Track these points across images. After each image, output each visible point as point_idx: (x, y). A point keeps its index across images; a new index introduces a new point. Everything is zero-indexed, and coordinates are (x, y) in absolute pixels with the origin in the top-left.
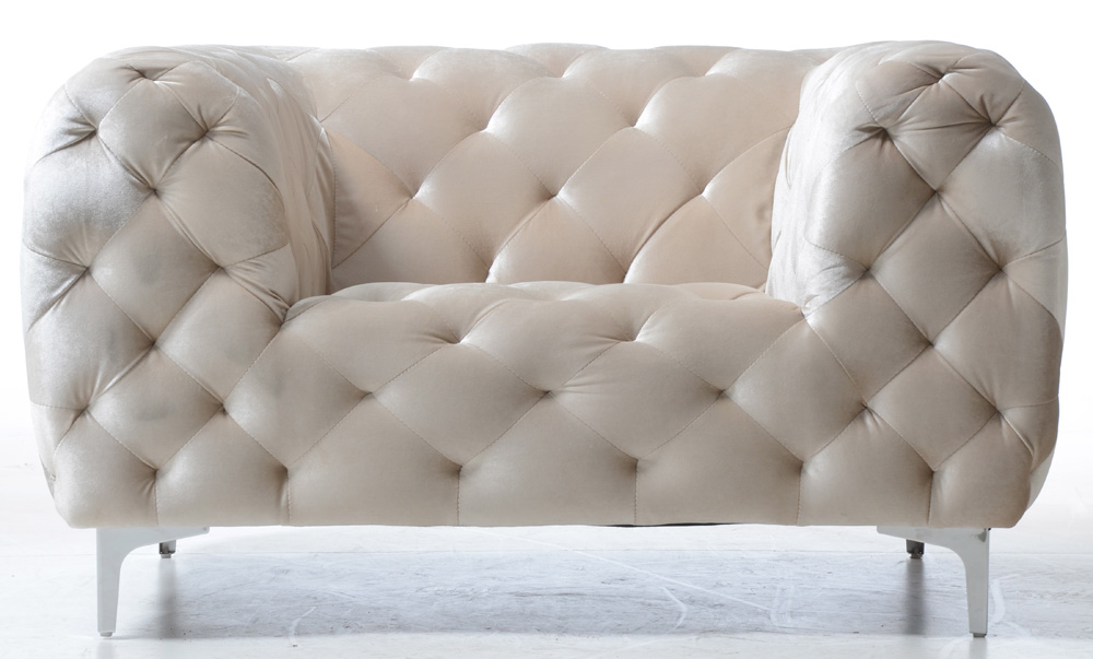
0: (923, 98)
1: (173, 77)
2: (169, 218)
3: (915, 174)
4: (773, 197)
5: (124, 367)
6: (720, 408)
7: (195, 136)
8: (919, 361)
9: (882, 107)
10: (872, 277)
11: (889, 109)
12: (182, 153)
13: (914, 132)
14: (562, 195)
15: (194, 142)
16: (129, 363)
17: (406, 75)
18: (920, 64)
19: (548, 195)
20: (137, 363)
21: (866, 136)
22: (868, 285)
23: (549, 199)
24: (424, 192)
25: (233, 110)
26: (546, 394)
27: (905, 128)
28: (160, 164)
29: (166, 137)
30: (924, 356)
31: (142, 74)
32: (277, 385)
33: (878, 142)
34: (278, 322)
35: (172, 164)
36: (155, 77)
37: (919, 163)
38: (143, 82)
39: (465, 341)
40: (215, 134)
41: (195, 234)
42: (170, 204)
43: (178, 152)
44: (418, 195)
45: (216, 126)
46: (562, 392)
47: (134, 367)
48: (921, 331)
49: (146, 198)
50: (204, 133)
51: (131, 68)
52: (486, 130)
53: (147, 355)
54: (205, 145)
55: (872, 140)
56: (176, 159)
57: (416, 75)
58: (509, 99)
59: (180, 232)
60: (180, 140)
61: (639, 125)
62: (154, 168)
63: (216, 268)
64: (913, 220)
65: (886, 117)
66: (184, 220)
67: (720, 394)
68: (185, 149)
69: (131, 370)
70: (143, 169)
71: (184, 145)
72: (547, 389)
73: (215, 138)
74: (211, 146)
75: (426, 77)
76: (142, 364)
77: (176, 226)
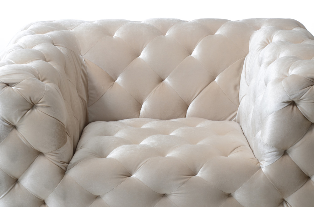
0: (310, 92)
1: (20, 86)
2: (21, 138)
3: (305, 118)
4: (240, 82)
5: (5, 192)
6: (229, 200)
7: (29, 108)
8: (305, 185)
9: (293, 95)
10: (287, 154)
11: (296, 95)
12: (24, 115)
13: (306, 104)
14: (166, 80)
15: (29, 110)
16: (7, 190)
17: (112, 35)
18: (309, 78)
19: (161, 80)
20: (11, 190)
21: (287, 104)
22: (286, 157)
23: (162, 81)
24: (119, 80)
25: (44, 98)
26: (164, 195)
27: (302, 102)
28: (16, 119)
29: (18, 110)
30: (307, 183)
31: (8, 85)
32: (64, 196)
33: (291, 107)
34: (64, 172)
35: (21, 119)
36: (13, 86)
37: (307, 115)
38: (8, 88)
39: (134, 176)
40: (37, 106)
41: (31, 144)
42: (21, 132)
43: (23, 115)
44: (117, 81)
45: (37, 104)
46: (170, 195)
47: (9, 191)
48: (306, 174)
49: (12, 130)
50: (33, 106)
51: (3, 83)
52: (140, 57)
53: (15, 185)
54: (33, 111)
55: (289, 106)
56: (22, 117)
57: (116, 35)
58: (147, 46)
59: (25, 143)
60: (23, 111)
61: (192, 55)
62: (14, 121)
63: (40, 153)
64: (304, 135)
65: (295, 98)
66: (26, 139)
67: (229, 196)
68: (25, 114)
69: (8, 192)
70: (9, 120)
71: (25, 112)
72: (164, 193)
73: (37, 108)
74: (35, 111)
75: (119, 36)
76: (13, 189)
77: (23, 141)
